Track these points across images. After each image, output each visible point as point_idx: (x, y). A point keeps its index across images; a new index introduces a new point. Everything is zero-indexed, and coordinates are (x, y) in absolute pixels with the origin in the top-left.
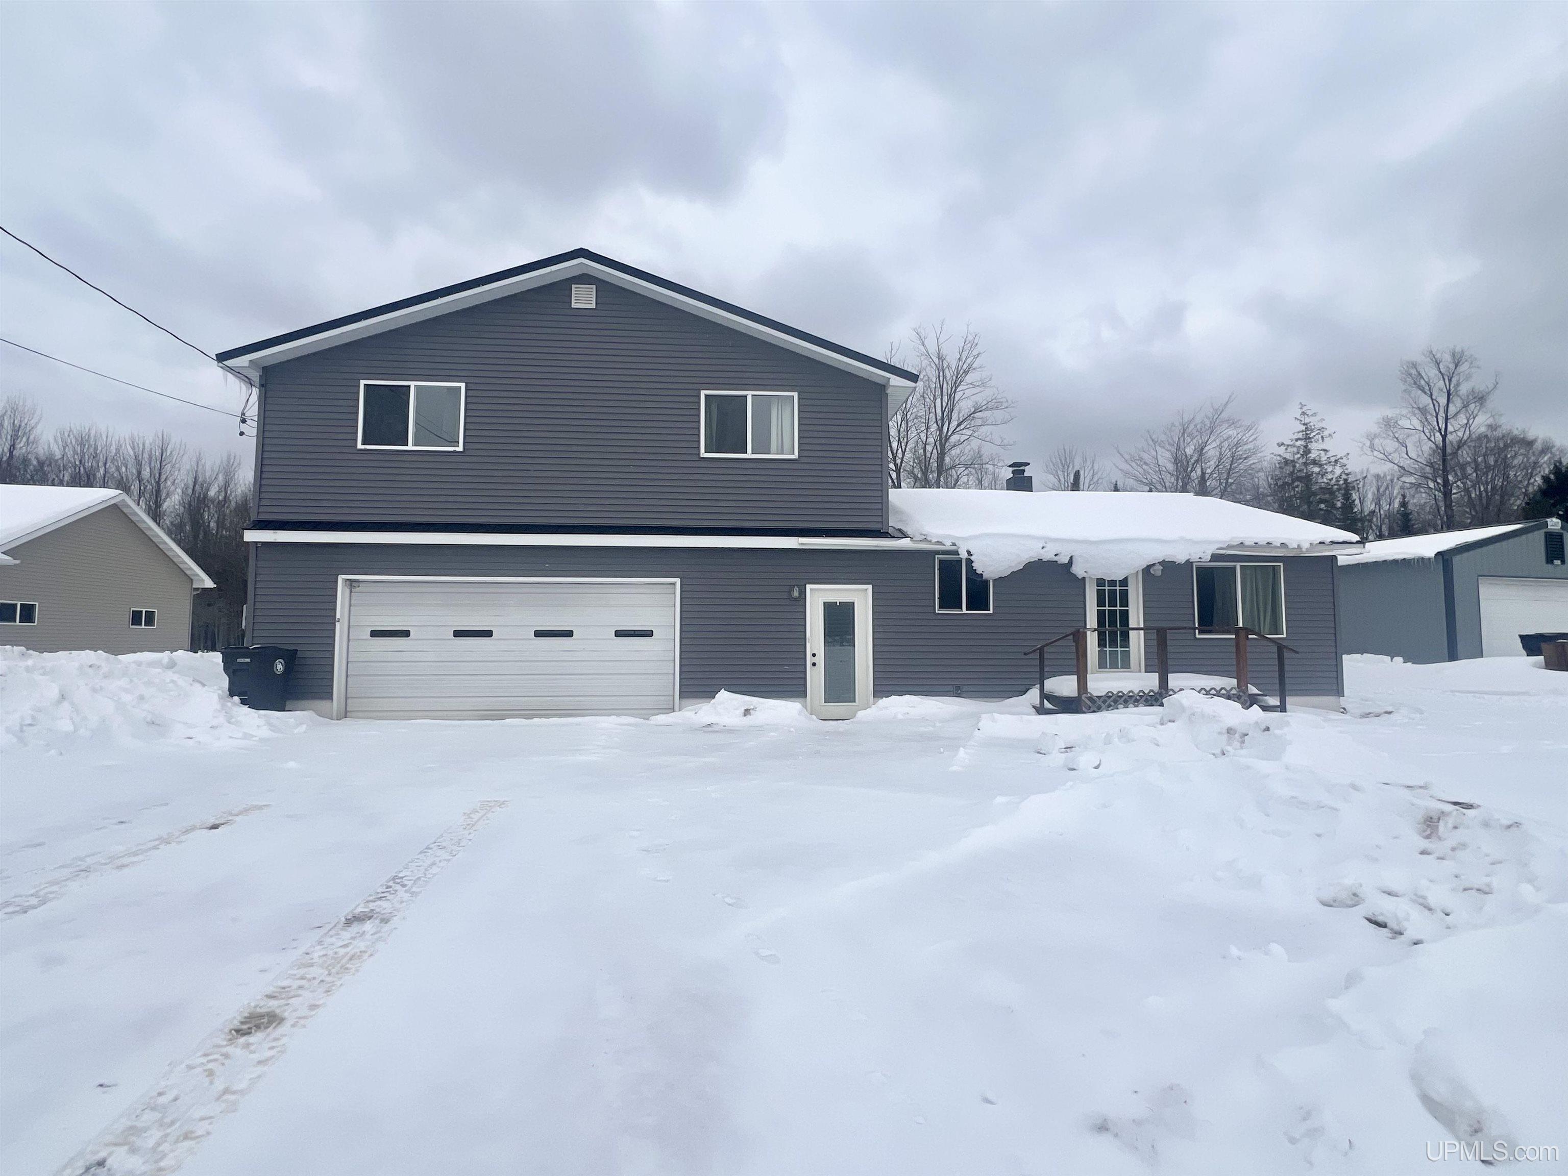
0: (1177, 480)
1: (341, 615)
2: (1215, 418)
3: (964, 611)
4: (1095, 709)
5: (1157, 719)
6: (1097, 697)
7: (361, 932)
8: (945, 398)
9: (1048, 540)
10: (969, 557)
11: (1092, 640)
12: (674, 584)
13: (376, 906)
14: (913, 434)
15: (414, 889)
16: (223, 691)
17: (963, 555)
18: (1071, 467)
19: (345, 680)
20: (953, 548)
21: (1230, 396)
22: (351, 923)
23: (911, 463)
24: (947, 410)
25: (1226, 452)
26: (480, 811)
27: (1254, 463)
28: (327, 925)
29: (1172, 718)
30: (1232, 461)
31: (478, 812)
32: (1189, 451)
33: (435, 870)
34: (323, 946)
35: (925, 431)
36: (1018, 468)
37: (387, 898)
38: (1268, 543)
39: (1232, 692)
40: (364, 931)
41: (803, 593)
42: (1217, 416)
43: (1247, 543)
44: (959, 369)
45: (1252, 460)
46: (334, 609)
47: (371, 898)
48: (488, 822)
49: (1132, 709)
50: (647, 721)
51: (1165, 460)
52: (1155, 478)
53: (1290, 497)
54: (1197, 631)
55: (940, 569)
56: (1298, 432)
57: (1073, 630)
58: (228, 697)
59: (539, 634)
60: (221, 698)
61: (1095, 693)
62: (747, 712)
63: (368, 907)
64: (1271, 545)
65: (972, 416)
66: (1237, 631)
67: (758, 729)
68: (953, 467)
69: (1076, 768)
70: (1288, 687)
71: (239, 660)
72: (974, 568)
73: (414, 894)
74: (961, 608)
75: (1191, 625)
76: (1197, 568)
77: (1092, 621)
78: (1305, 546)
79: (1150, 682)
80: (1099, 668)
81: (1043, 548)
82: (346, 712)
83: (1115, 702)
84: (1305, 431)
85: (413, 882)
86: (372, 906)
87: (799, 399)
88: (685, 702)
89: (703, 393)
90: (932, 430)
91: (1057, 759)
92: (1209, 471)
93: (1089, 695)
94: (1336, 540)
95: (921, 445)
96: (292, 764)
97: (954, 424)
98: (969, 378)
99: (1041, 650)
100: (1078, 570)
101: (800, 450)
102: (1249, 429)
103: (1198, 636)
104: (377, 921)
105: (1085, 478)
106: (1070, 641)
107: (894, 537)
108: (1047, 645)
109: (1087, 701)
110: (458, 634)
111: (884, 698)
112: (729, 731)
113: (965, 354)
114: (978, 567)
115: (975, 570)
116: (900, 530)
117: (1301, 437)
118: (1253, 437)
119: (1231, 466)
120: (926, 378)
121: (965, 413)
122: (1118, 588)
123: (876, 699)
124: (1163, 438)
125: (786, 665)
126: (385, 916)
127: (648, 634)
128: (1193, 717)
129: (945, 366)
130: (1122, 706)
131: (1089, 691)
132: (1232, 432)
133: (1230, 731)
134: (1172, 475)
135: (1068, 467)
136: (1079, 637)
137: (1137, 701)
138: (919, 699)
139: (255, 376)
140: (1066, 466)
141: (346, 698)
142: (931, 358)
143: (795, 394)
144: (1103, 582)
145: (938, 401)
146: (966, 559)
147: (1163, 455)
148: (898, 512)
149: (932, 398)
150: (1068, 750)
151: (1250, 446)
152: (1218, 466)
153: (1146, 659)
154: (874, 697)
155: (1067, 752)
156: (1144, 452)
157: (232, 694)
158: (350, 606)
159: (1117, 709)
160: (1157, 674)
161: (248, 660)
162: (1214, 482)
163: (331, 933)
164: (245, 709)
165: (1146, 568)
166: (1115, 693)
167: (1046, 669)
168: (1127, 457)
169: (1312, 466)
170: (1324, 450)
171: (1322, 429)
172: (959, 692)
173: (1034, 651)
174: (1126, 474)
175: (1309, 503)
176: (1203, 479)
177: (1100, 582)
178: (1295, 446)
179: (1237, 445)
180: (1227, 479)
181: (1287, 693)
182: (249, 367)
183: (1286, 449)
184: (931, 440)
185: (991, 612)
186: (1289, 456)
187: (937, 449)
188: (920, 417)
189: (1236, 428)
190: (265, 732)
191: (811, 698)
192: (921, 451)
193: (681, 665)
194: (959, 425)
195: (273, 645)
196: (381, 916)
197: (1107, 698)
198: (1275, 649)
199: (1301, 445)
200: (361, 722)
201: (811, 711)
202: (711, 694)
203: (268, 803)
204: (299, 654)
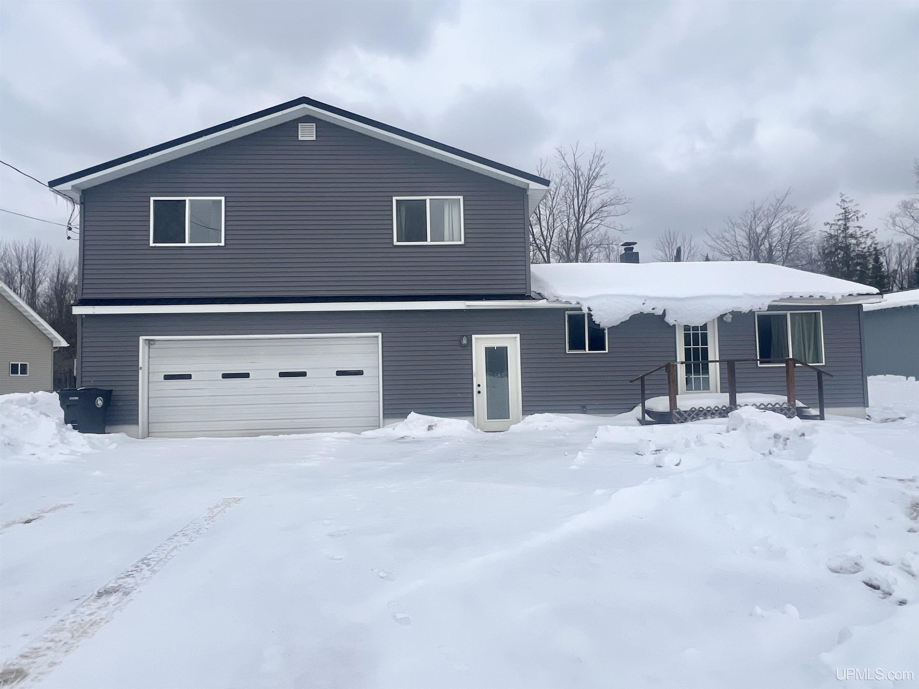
0: (750, 252)
1: (142, 365)
2: (777, 206)
3: (587, 351)
4: (683, 421)
5: (724, 427)
6: (684, 411)
7: (106, 603)
8: (581, 198)
9: (647, 298)
10: (589, 312)
11: (681, 370)
12: (377, 337)
13: (123, 582)
14: (558, 224)
15: (156, 568)
16: (60, 421)
17: (585, 311)
18: (675, 244)
19: (147, 410)
20: (578, 306)
21: (789, 190)
22: (101, 596)
23: (557, 245)
24: (582, 205)
25: (787, 230)
26: (221, 506)
27: (807, 238)
28: (83, 597)
29: (734, 427)
30: (791, 237)
31: (219, 507)
32: (759, 230)
33: (175, 552)
34: (75, 615)
35: (567, 221)
36: (629, 246)
37: (134, 575)
38: (810, 296)
39: (784, 406)
40: (109, 602)
41: (470, 341)
42: (779, 204)
43: (794, 297)
44: (590, 176)
45: (806, 235)
46: (138, 361)
47: (122, 576)
48: (224, 514)
49: (709, 420)
50: (359, 436)
51: (742, 238)
52: (735, 250)
53: (835, 261)
54: (759, 362)
55: (569, 321)
56: (839, 215)
57: (666, 363)
58: (63, 425)
59: (283, 375)
60: (58, 425)
61: (682, 409)
62: (430, 428)
63: (117, 583)
64: (812, 298)
65: (600, 209)
66: (787, 361)
67: (437, 440)
68: (587, 247)
69: (661, 465)
70: (825, 401)
71: (71, 398)
72: (593, 320)
73: (154, 572)
74: (585, 349)
75: (754, 358)
76: (758, 316)
77: (681, 356)
78: (838, 297)
79: (724, 399)
80: (687, 390)
81: (643, 304)
82: (149, 433)
83: (697, 415)
84: (845, 213)
85: (155, 562)
86: (121, 582)
87: (464, 201)
88: (388, 421)
89: (395, 199)
90: (572, 221)
91: (650, 458)
92: (774, 244)
93: (678, 410)
94: (861, 292)
95: (564, 232)
96: (98, 473)
97: (587, 216)
98: (597, 183)
99: (642, 379)
100: (670, 320)
101: (465, 238)
102: (802, 213)
103: (759, 365)
104: (121, 594)
105: (684, 252)
106: (663, 372)
107: (534, 299)
108: (647, 374)
109: (676, 414)
110: (226, 376)
111: (529, 416)
112: (416, 441)
113: (594, 166)
114: (596, 319)
115: (594, 321)
116: (539, 294)
117: (842, 218)
118: (807, 218)
119: (790, 239)
120: (566, 183)
121: (594, 208)
122: (700, 332)
123: (524, 416)
124: (740, 221)
125: (459, 393)
126: (128, 590)
127: (360, 373)
128: (749, 426)
129: (580, 174)
130: (702, 418)
131: (678, 407)
132: (790, 216)
133: (776, 436)
134: (747, 248)
135: (672, 244)
136: (671, 369)
137: (713, 414)
138: (555, 416)
139: (77, 196)
140: (671, 244)
141: (149, 423)
142: (570, 169)
143: (461, 198)
144: (689, 328)
145: (576, 199)
146: (588, 313)
147: (740, 234)
148: (538, 280)
149: (571, 198)
150: (657, 452)
151: (804, 225)
152: (780, 240)
153: (721, 383)
154: (523, 415)
155: (657, 453)
156: (726, 232)
157: (66, 422)
158: (149, 357)
159: (699, 420)
160: (728, 394)
161: (77, 398)
162: (778, 253)
163: (84, 604)
164: (76, 432)
165: (720, 316)
166: (697, 408)
167: (646, 392)
168: (713, 236)
169: (850, 239)
170: (858, 227)
171: (856, 212)
172: (585, 409)
173: (638, 379)
174: (713, 248)
175: (848, 266)
176: (770, 250)
177: (687, 328)
178: (837, 225)
179: (796, 224)
180: (788, 250)
181: (825, 405)
182: (71, 190)
183: (831, 227)
184: (572, 228)
185: (607, 351)
186: (833, 233)
187: (575, 234)
188: (563, 212)
189: (793, 212)
190: (87, 449)
191: (477, 416)
192: (565, 236)
193: (383, 395)
194: (590, 217)
195: (95, 387)
196: (124, 590)
197: (691, 413)
198: (815, 374)
199: (842, 224)
200: (158, 440)
201: (478, 424)
202: (404, 415)
203: (71, 503)
204: (114, 393)
